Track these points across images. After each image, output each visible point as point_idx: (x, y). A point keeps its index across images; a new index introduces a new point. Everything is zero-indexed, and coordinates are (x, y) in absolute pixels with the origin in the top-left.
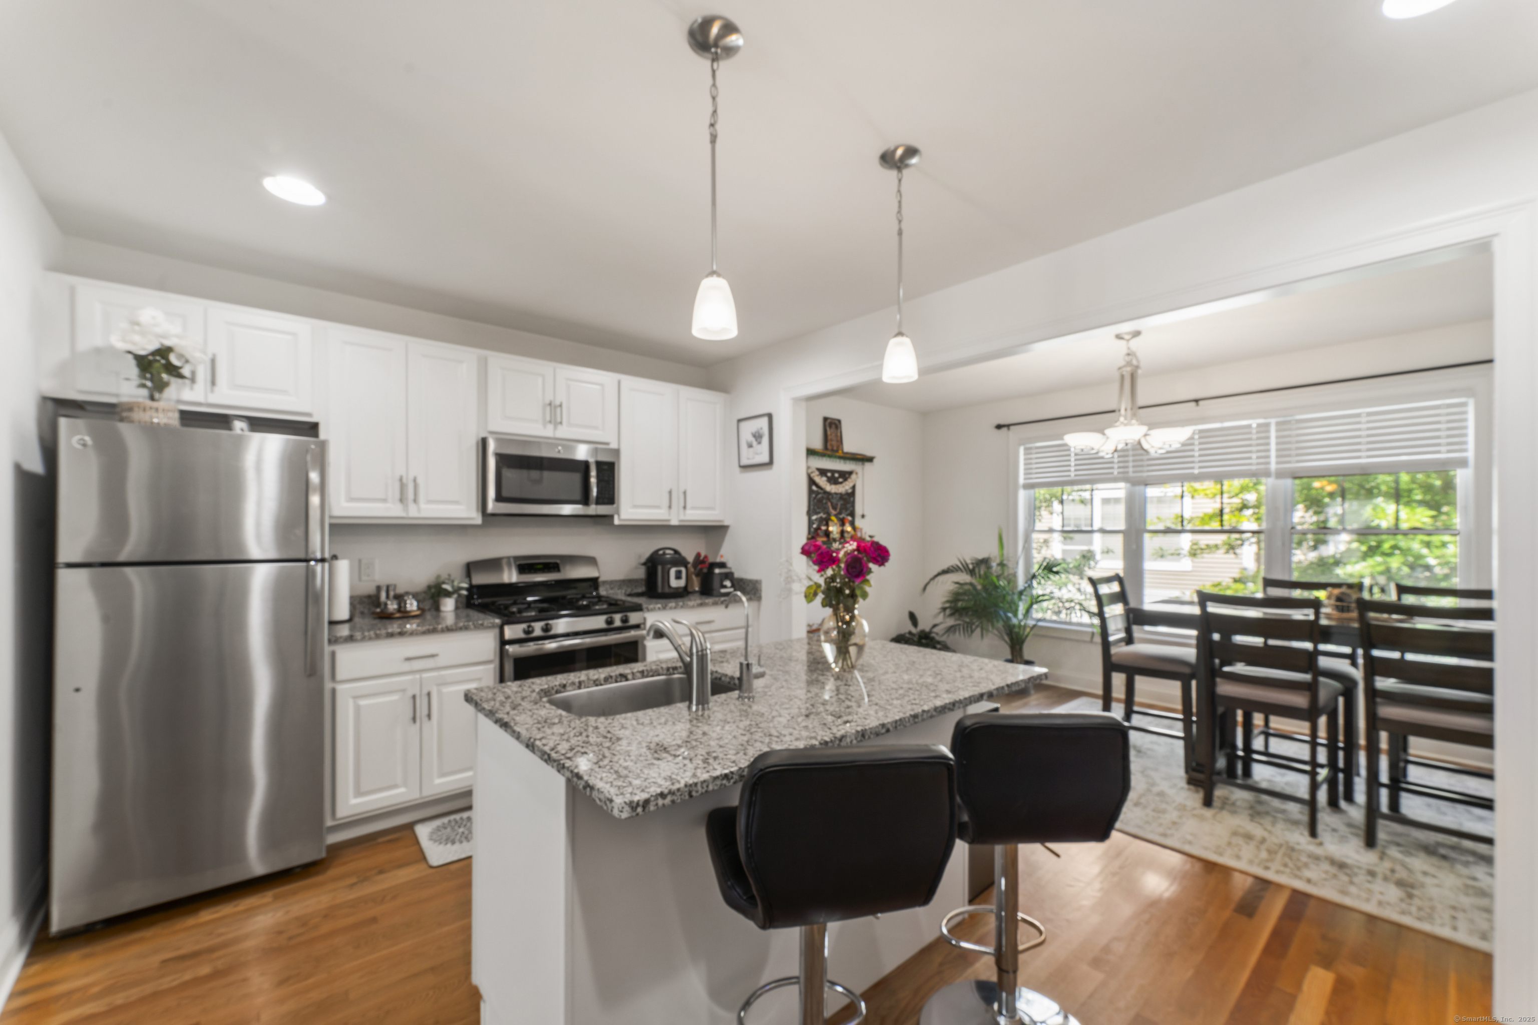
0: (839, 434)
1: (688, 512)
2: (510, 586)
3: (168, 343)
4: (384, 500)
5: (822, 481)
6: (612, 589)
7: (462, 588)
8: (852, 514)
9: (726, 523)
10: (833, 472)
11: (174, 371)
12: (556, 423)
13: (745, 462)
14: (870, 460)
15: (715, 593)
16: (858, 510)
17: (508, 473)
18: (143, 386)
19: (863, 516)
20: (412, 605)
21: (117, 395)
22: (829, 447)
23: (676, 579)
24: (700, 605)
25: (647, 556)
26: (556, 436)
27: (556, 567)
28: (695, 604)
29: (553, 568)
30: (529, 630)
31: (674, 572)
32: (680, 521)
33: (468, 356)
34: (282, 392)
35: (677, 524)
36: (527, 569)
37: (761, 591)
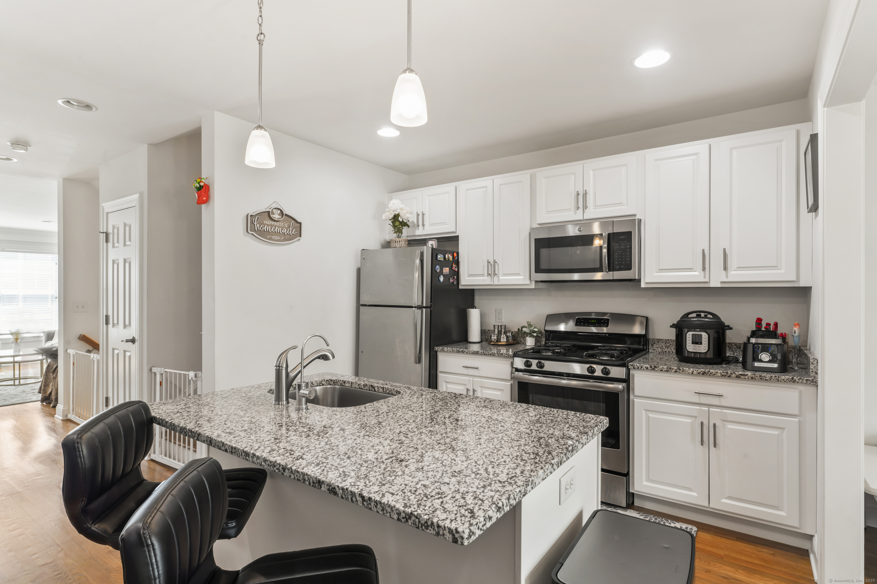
1: (731, 272)
11: (404, 224)
12: (585, 208)
17: (543, 252)
18: (395, 233)
20: (503, 339)
23: (693, 343)
24: (703, 374)
25: (679, 319)
26: (585, 218)
27: (606, 323)
28: (695, 372)
29: (604, 323)
30: (528, 364)
31: (691, 336)
32: (722, 282)
33: (524, 176)
34: (445, 223)
35: (720, 286)
36: (582, 322)
37: (816, 373)
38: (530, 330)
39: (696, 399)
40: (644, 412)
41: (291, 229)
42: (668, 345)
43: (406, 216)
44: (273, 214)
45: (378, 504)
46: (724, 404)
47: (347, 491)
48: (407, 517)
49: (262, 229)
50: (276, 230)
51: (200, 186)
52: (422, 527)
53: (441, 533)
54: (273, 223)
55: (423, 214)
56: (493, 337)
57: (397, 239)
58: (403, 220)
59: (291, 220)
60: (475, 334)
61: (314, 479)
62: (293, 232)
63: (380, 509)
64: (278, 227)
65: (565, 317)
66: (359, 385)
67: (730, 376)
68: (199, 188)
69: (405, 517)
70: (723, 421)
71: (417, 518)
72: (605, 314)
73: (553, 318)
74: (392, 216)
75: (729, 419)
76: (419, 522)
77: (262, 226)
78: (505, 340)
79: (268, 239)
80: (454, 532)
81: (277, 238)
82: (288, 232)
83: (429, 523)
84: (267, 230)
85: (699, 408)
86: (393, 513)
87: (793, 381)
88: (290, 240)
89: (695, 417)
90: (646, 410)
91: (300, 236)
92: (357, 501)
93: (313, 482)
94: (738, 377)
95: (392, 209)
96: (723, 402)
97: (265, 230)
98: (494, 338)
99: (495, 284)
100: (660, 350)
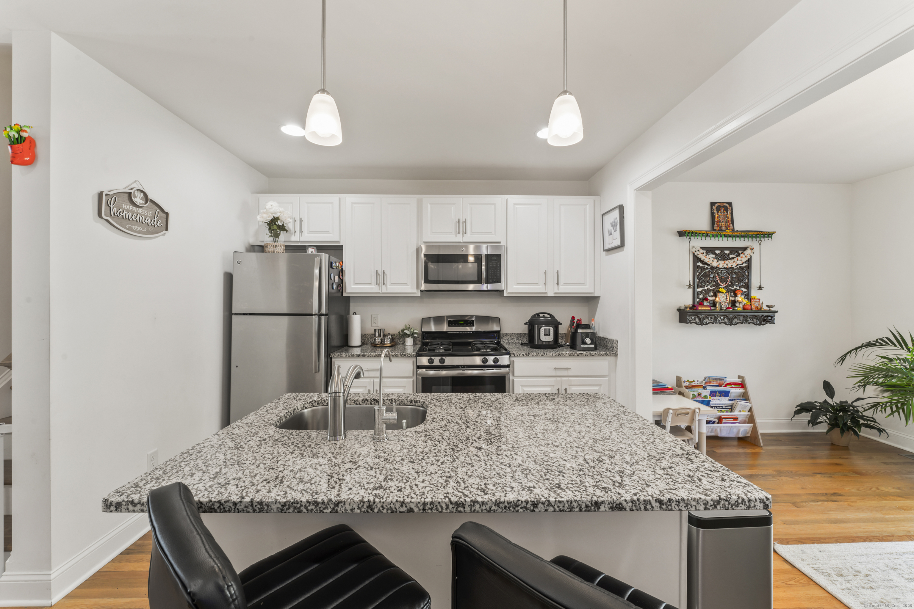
0: (729, 216)
1: (561, 287)
2: (446, 333)
3: (276, 216)
4: (370, 284)
5: (709, 259)
6: (512, 339)
7: (415, 333)
8: (748, 286)
9: (596, 295)
10: (722, 249)
11: (283, 228)
12: (464, 233)
13: (607, 247)
14: (769, 235)
15: (578, 347)
16: (755, 282)
17: (431, 266)
18: (271, 236)
19: (760, 288)
20: (387, 341)
21: (263, 242)
22: (716, 227)
23: (545, 335)
24: (559, 355)
25: (529, 318)
26: (464, 241)
27: (472, 323)
28: (554, 355)
29: (470, 323)
30: (431, 361)
31: (543, 330)
32: (555, 293)
33: (412, 200)
34: (328, 232)
35: (553, 296)
36: (453, 323)
37: (617, 349)
38: (411, 332)
39: (554, 373)
40: (521, 387)
41: (155, 219)
42: (512, 337)
43: (286, 219)
44: (135, 197)
45: (681, 502)
46: (570, 374)
47: (639, 501)
48: (716, 503)
49: (120, 215)
50: (138, 218)
51: (21, 137)
52: (732, 507)
53: (752, 505)
54: (134, 208)
55: (301, 221)
56: (376, 340)
57: (273, 243)
58: (283, 224)
59: (156, 208)
60: (356, 339)
61: (588, 503)
62: (158, 224)
63: (683, 506)
64: (140, 214)
65: (438, 320)
66: (355, 401)
67: (574, 356)
68: (17, 139)
69: (714, 504)
70: (570, 385)
71: (726, 501)
72: (472, 316)
73: (425, 321)
74: (270, 219)
75: (573, 384)
76: (729, 503)
77: (119, 211)
78: (389, 342)
79: (128, 229)
80: (765, 500)
81: (139, 229)
82: (152, 223)
83: (740, 501)
84: (127, 217)
85: (555, 379)
86: (699, 505)
87: (606, 355)
88: (155, 234)
89: (553, 386)
90: (522, 386)
91: (167, 230)
92: (652, 507)
93: (587, 506)
94: (578, 355)
95: (272, 211)
96: (570, 373)
97: (124, 217)
98: (378, 341)
99: (382, 292)
100: (507, 341)
